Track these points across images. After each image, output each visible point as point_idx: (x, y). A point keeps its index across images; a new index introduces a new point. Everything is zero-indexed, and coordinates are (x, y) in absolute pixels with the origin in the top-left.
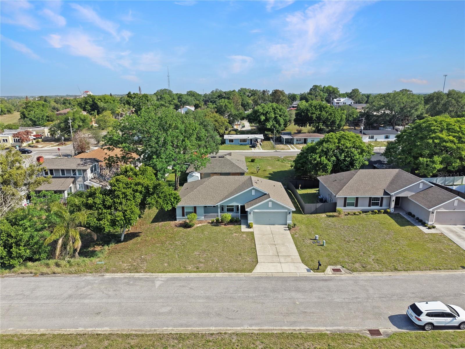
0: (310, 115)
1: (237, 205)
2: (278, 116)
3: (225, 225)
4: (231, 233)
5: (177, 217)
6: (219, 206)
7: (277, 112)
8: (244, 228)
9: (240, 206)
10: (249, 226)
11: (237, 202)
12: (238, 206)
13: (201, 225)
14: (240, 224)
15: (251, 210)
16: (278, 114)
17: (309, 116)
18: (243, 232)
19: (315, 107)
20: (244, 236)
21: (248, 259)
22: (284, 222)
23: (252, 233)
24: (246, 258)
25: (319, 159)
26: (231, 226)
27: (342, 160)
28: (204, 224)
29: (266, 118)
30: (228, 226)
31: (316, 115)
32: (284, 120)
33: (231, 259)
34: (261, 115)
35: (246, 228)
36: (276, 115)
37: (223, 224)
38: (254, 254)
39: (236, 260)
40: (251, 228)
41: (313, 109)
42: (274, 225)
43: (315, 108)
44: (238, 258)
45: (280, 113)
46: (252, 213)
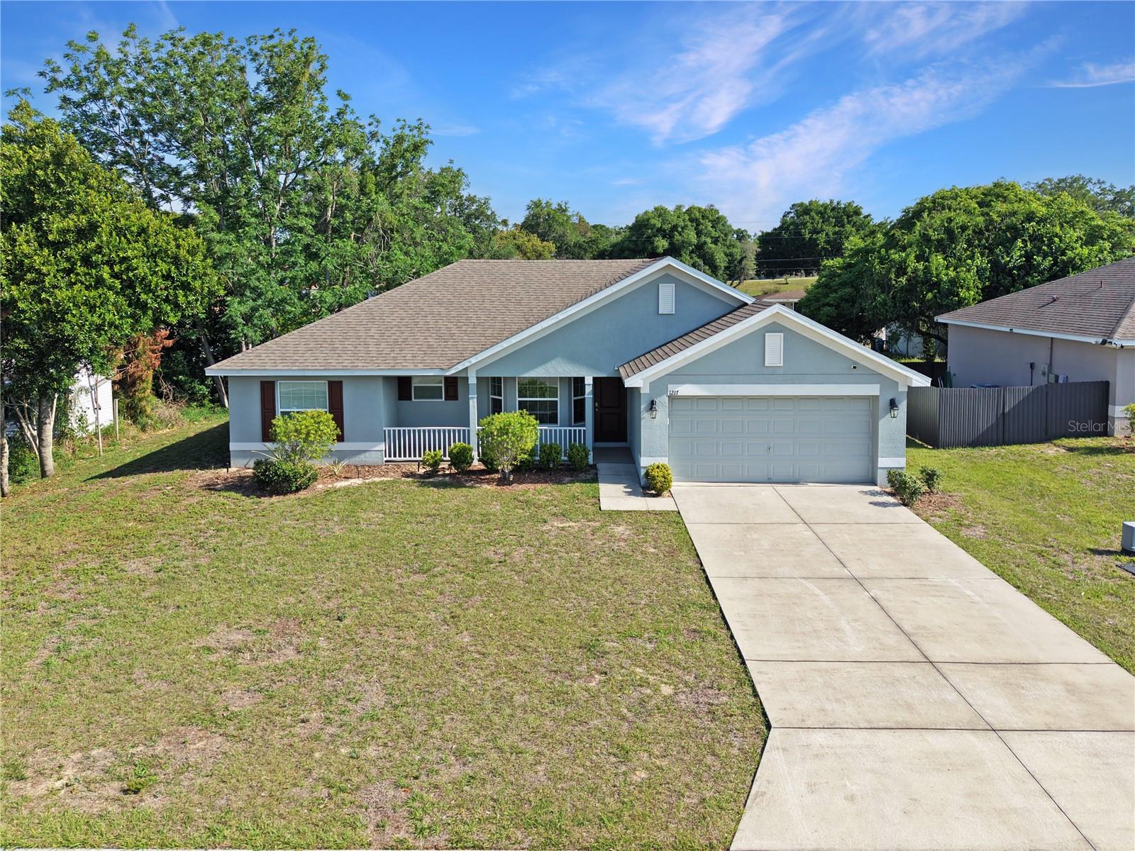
0: (807, 236)
1: (573, 372)
2: (709, 240)
3: (503, 481)
4: (532, 517)
5: (233, 446)
6: (473, 381)
7: (706, 228)
8: (613, 496)
9: (589, 381)
10: (650, 486)
11: (573, 359)
12: (582, 379)
13: (359, 481)
14: (595, 480)
15: (659, 384)
16: (708, 234)
17: (804, 239)
18: (610, 514)
19: (821, 214)
20: (620, 530)
21: (667, 690)
22: (857, 467)
23: (675, 519)
24: (644, 683)
25: (921, 266)
26: (539, 486)
27: (1014, 268)
28: (377, 479)
29: (671, 244)
30: (518, 488)
31: (827, 234)
32: (726, 255)
33: (512, 687)
34: (655, 236)
35: (630, 494)
36: (703, 238)
37: (489, 482)
38: (711, 646)
39: (559, 697)
40: (658, 495)
41: (817, 218)
42: (796, 483)
43: (822, 217)
44: (570, 676)
45: (714, 234)
46: (662, 402)
